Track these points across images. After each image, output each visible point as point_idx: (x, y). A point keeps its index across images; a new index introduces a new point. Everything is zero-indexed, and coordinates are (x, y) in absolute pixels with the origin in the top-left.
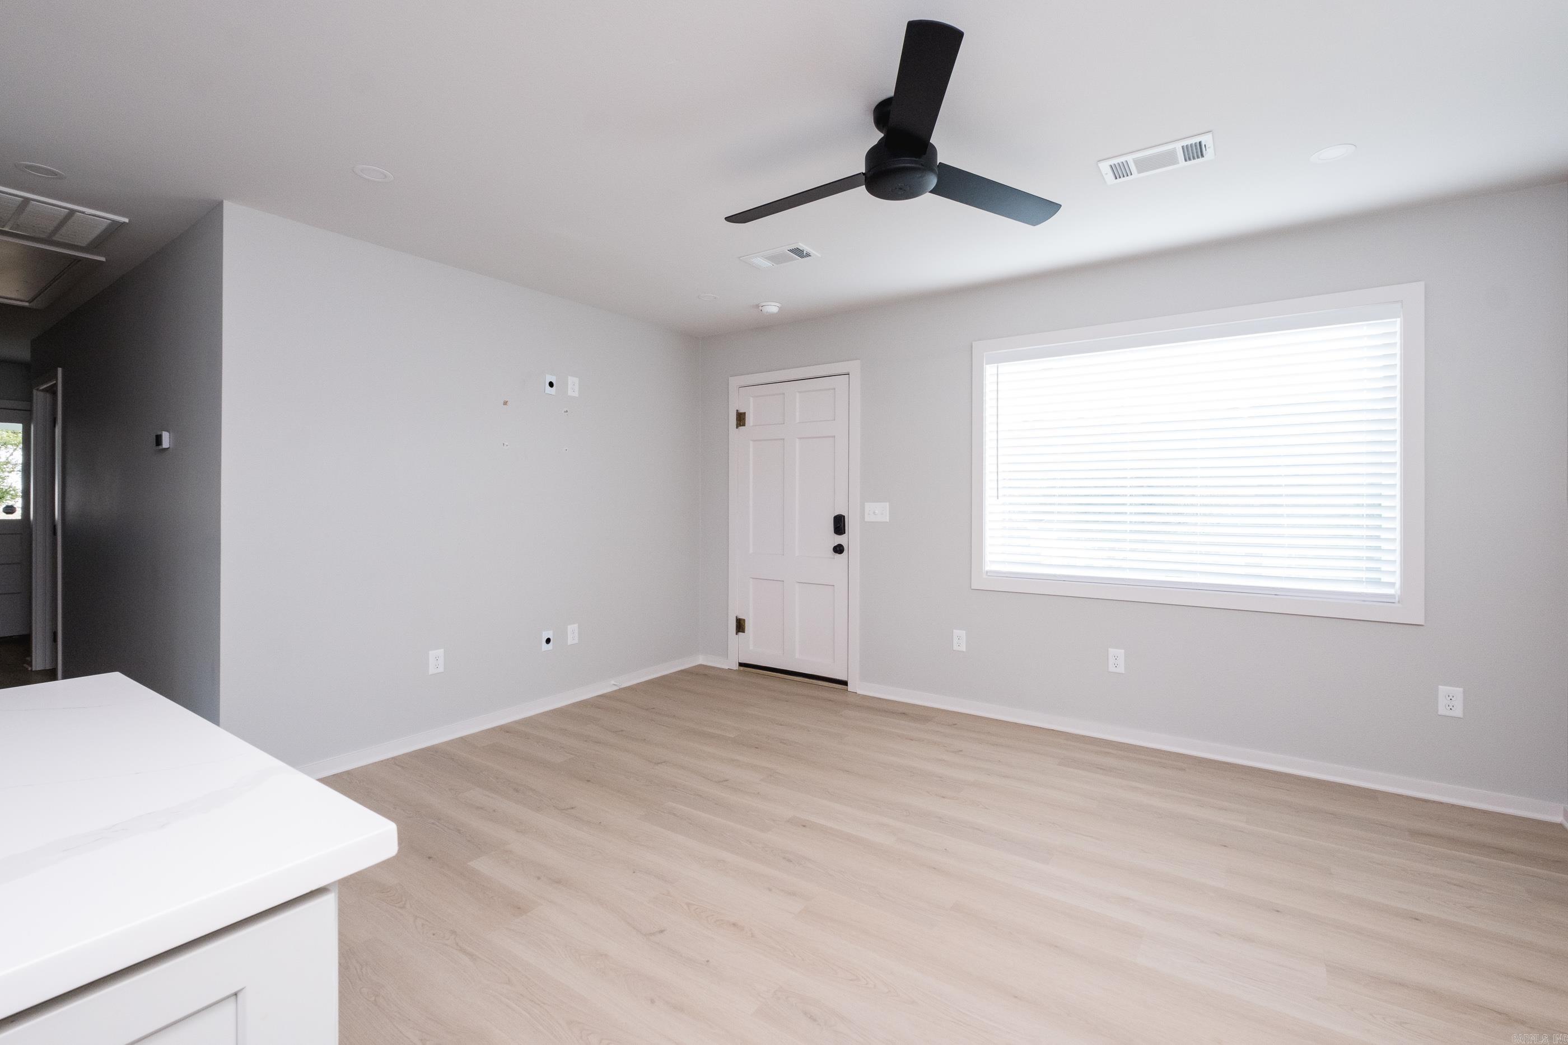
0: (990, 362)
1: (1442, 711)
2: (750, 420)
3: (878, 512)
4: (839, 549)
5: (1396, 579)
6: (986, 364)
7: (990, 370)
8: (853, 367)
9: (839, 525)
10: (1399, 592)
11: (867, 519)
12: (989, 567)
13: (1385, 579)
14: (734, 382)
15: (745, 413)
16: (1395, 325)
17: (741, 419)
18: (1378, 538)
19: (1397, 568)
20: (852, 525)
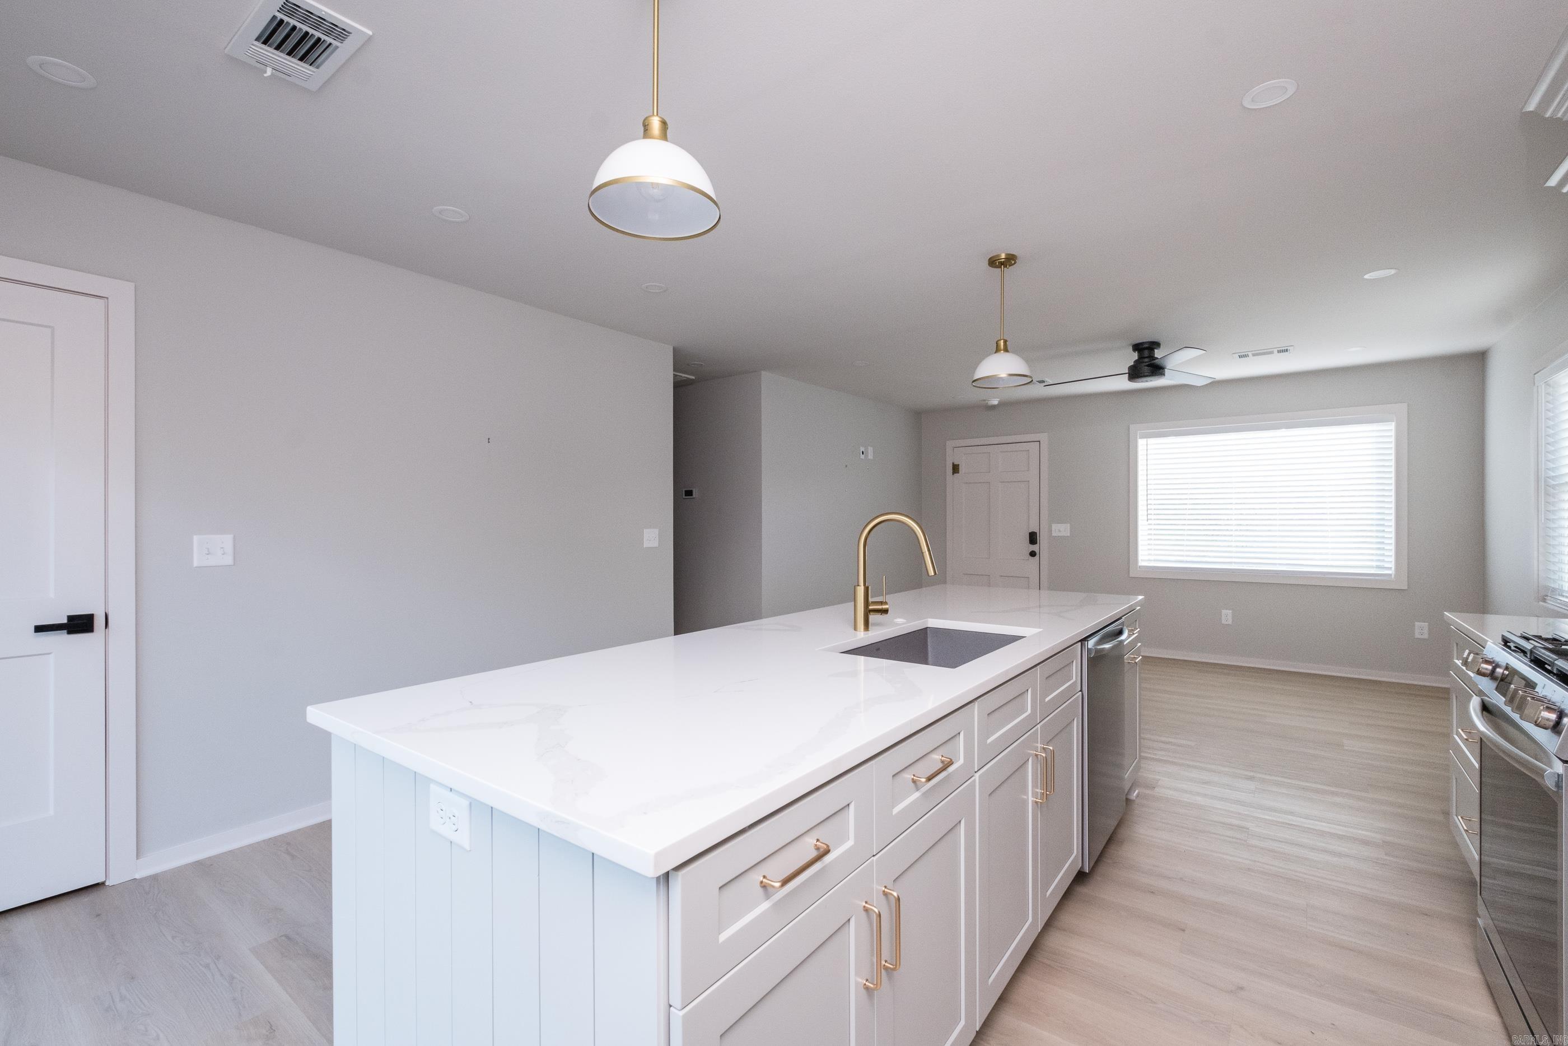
0: (1142, 437)
1: (1417, 635)
2: (962, 469)
3: (1061, 530)
4: (1033, 554)
5: (1392, 565)
6: (1140, 438)
7: (1142, 443)
8: (1043, 437)
9: (1033, 538)
10: (1394, 573)
11: (1054, 534)
12: (1141, 563)
13: (1387, 565)
14: (950, 444)
15: (959, 465)
16: (1392, 426)
17: (956, 469)
18: (1383, 525)
19: (1393, 559)
20: (1043, 539)
